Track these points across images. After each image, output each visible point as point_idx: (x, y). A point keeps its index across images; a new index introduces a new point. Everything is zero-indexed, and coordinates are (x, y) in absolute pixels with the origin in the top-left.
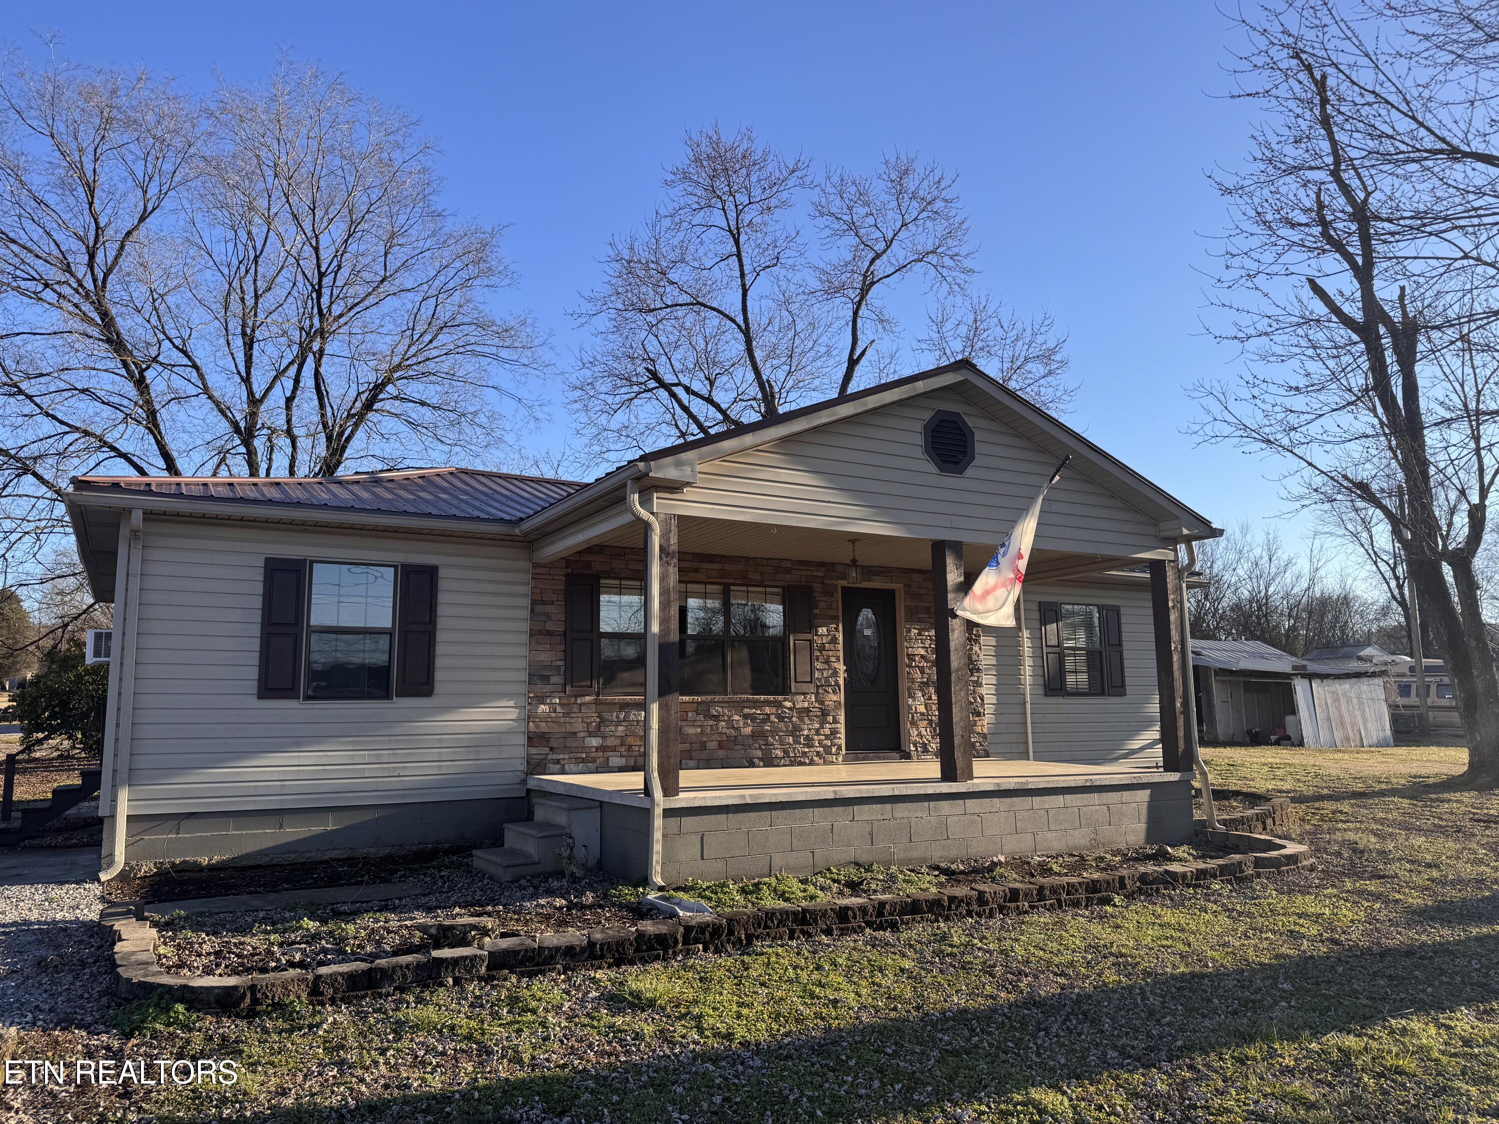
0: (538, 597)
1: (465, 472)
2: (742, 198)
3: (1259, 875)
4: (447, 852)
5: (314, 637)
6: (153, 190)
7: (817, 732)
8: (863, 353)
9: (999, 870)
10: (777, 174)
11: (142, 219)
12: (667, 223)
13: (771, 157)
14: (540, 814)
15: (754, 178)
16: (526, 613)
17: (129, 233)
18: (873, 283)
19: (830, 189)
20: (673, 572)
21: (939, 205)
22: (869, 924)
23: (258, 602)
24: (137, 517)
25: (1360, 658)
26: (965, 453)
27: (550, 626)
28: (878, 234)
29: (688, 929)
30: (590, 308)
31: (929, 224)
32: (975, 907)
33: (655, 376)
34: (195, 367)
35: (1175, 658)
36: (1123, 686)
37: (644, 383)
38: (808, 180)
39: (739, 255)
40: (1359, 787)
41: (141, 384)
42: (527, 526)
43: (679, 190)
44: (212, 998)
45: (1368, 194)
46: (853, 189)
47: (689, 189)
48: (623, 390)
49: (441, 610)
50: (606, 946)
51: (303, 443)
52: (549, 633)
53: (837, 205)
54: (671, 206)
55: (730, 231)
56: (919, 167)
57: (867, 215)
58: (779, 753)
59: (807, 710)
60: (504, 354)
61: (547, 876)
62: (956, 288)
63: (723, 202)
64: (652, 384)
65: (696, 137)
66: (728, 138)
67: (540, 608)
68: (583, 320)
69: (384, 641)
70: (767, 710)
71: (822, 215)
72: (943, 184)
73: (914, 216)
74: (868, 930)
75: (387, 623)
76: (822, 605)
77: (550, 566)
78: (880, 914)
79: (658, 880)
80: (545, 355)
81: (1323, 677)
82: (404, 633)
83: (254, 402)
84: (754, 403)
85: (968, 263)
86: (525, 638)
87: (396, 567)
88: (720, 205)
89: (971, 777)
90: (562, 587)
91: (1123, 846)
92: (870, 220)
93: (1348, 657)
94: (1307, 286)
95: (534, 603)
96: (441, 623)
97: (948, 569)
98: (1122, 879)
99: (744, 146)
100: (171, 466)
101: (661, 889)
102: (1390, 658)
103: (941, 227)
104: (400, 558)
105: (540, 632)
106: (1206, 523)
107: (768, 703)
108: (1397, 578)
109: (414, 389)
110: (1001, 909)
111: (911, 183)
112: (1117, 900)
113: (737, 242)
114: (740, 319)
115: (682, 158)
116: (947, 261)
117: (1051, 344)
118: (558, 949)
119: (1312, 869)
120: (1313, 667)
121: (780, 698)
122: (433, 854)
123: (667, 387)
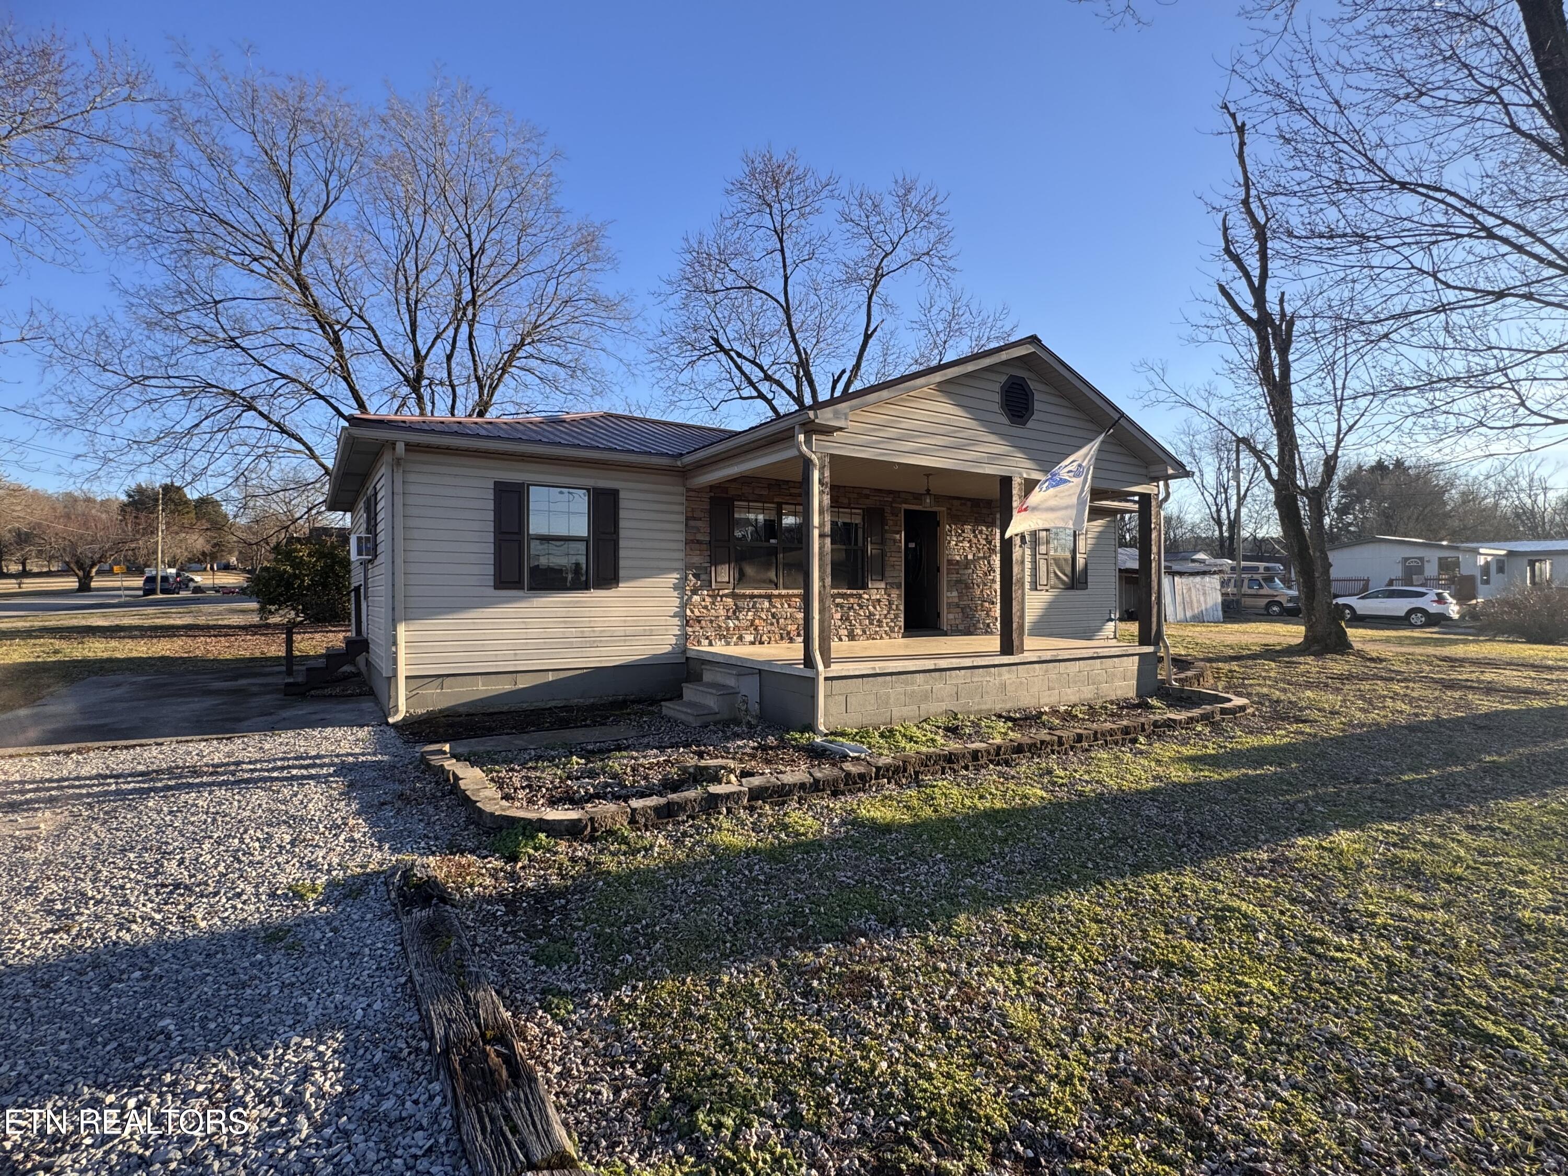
0: (690, 514)
1: (611, 415)
2: (786, 206)
3: (1223, 720)
4: (633, 702)
5: (534, 544)
6: (334, 182)
7: (886, 617)
8: (875, 330)
9: (1044, 717)
10: (813, 187)
11: (326, 208)
12: (728, 223)
13: (810, 174)
14: (707, 677)
15: (795, 190)
16: (682, 527)
17: (316, 219)
18: (883, 276)
19: (852, 200)
20: (827, 499)
21: (933, 217)
22: (991, 761)
23: (491, 516)
24: (400, 447)
25: (1194, 561)
26: (1027, 409)
27: (700, 537)
28: (886, 238)
29: (878, 769)
30: (668, 289)
31: (924, 231)
32: (1056, 747)
33: (717, 342)
34: (370, 328)
35: (1153, 565)
36: (1086, 583)
37: (705, 348)
38: (836, 193)
39: (782, 251)
40: (1231, 652)
41: (336, 342)
42: (687, 459)
43: (735, 199)
44: (563, 829)
45: (1268, 220)
46: (869, 202)
47: (745, 197)
48: (688, 354)
49: (622, 524)
50: (826, 782)
51: (460, 391)
52: (699, 542)
53: (856, 213)
54: (730, 209)
55: (775, 231)
56: (920, 185)
57: (878, 223)
58: (860, 632)
59: (879, 601)
60: (610, 323)
61: (726, 723)
62: (942, 282)
63: (770, 206)
64: (713, 348)
65: (751, 155)
66: (779, 156)
67: (692, 523)
68: (662, 298)
69: (582, 546)
70: (852, 600)
71: (846, 221)
72: (938, 200)
73: (914, 225)
74: (991, 766)
75: (583, 532)
76: (890, 523)
77: (699, 490)
78: (998, 754)
79: (822, 728)
80: (640, 324)
81: (1181, 574)
82: (597, 540)
83: (419, 357)
84: (788, 366)
85: (951, 263)
86: (682, 546)
87: (588, 490)
88: (768, 210)
89: (1022, 651)
90: (707, 506)
91: (1114, 698)
92: (881, 227)
93: (1185, 559)
94: (1217, 288)
95: (687, 519)
96: (622, 533)
97: (1014, 499)
98: (1143, 724)
99: (789, 164)
100: (361, 405)
101: (826, 735)
102: (1213, 561)
103: (933, 235)
104: (591, 483)
105: (692, 541)
106: (1182, 466)
107: (852, 595)
108: (1217, 505)
109: (546, 350)
110: (1072, 748)
111: (913, 198)
112: (1141, 739)
113: (781, 241)
114: (782, 300)
115: (739, 171)
116: (936, 261)
117: (1007, 329)
118: (795, 785)
119: (1254, 715)
120: (1176, 567)
121: (861, 592)
122: (624, 704)
123: (726, 352)
